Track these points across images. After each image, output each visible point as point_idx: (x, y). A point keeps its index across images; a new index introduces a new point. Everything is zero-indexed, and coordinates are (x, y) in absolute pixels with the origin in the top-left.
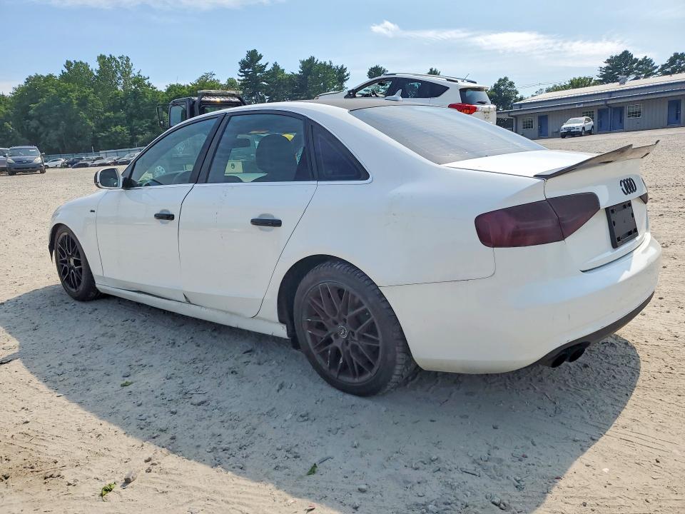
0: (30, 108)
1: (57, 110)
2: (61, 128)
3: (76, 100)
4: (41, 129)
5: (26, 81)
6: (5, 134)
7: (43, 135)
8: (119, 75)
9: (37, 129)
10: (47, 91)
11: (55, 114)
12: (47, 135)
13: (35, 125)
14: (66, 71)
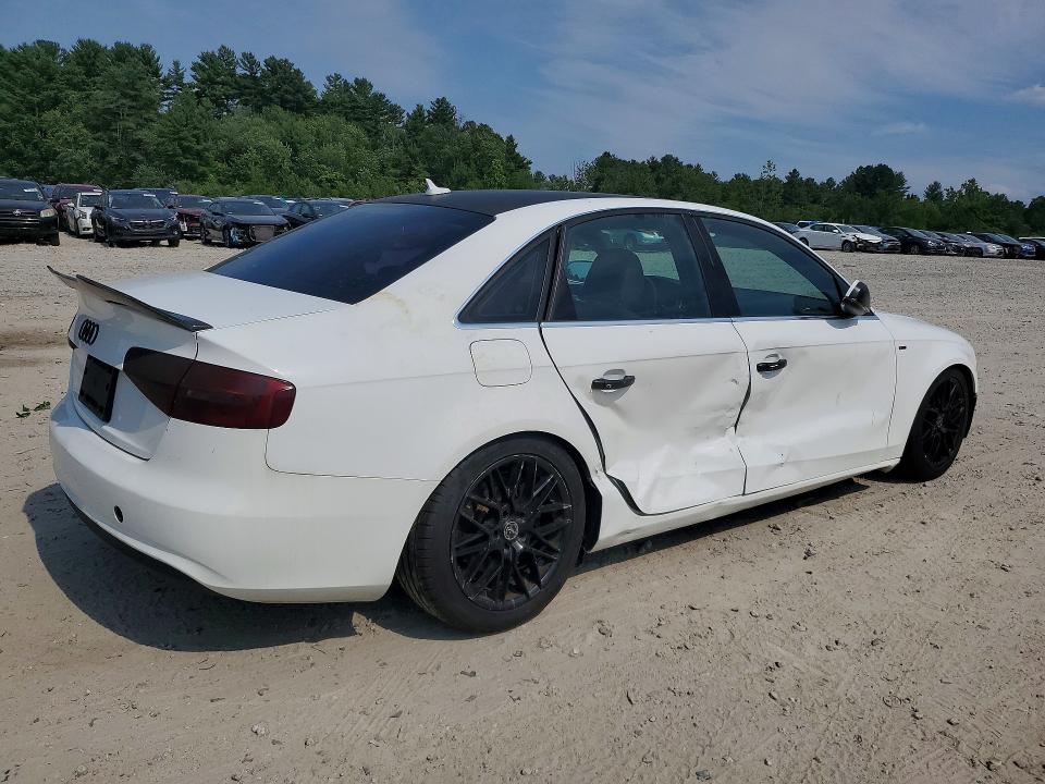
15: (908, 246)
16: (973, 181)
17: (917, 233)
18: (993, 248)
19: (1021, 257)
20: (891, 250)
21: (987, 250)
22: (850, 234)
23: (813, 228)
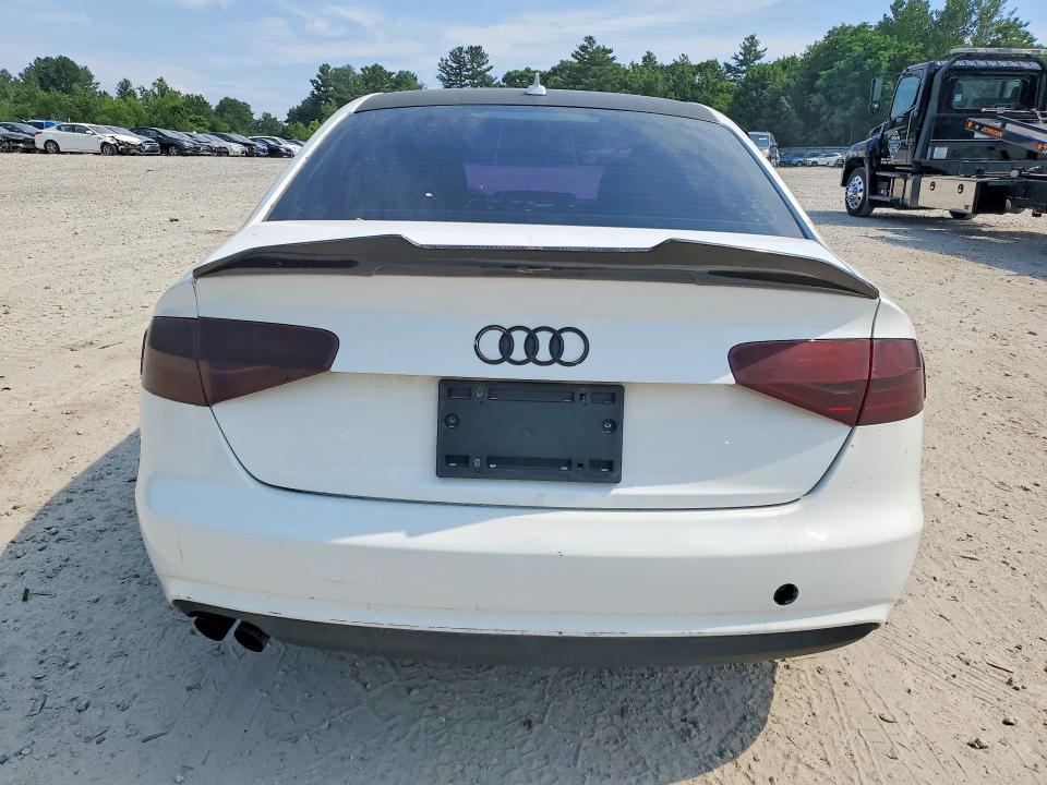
0: (817, 77)
1: (854, 80)
2: (852, 108)
3: (889, 62)
4: (824, 109)
5: (827, 35)
6: (777, 113)
7: (825, 117)
8: (974, 18)
9: (818, 107)
10: (851, 50)
11: (849, 86)
12: (829, 117)
13: (818, 102)
14: (891, 15)
15: (167, 147)
16: (161, 80)
17: (169, 133)
18: (237, 148)
19: (258, 155)
20: (151, 153)
21: (232, 150)
22: (107, 135)
23: (59, 128)
